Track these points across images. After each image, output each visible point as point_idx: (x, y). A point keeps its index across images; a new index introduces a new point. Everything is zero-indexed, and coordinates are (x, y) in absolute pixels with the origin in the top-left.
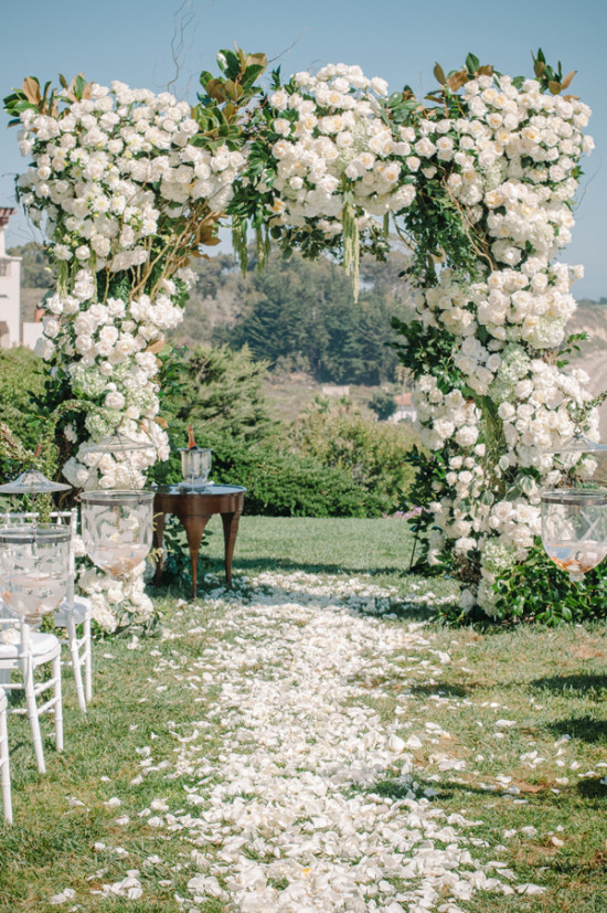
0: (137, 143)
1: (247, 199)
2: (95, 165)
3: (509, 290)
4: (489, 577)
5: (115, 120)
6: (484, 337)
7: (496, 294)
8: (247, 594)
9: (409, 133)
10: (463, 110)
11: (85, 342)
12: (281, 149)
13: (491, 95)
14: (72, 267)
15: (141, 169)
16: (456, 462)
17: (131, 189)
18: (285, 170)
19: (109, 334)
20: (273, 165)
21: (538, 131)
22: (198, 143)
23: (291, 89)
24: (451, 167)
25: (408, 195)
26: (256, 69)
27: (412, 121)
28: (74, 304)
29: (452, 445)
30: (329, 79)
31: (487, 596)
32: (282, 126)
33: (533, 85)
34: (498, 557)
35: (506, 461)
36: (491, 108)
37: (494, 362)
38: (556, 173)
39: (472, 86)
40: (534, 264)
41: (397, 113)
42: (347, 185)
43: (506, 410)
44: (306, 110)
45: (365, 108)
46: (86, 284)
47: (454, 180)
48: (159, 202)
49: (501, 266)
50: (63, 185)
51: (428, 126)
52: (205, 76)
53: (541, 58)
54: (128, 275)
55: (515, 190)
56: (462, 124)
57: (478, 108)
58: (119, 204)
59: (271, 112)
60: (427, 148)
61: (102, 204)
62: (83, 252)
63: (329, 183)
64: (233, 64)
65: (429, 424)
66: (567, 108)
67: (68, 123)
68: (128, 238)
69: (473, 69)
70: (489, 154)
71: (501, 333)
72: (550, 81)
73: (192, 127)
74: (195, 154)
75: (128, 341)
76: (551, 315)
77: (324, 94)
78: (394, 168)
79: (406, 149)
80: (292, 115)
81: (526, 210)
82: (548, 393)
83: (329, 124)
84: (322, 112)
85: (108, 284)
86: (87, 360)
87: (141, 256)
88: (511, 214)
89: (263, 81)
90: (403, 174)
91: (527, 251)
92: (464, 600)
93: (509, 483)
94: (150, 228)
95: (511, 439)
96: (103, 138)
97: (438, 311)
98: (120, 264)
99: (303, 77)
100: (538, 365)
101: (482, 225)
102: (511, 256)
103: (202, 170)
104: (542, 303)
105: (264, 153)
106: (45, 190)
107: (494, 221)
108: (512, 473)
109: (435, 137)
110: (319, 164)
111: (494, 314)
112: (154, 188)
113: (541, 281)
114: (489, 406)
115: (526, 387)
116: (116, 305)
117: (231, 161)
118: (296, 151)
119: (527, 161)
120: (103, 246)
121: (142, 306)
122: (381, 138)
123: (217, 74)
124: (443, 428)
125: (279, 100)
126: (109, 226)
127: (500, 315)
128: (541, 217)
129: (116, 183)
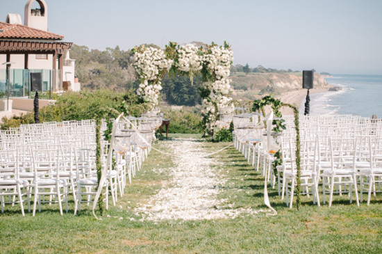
0: (155, 58)
1: (174, 68)
2: (148, 62)
3: (219, 84)
4: (215, 134)
5: (151, 54)
6: (214, 92)
7: (216, 85)
8: (171, 140)
9: (201, 57)
10: (210, 52)
11: (146, 92)
12: (179, 60)
13: (216, 50)
14: (144, 79)
15: (156, 63)
16: (211, 116)
17: (154, 66)
18: (180, 63)
19: (150, 91)
20: (178, 62)
21: (224, 56)
22: (166, 59)
23: (181, 49)
24: (209, 63)
25: (201, 67)
26: (175, 45)
27: (202, 55)
28: (144, 86)
29: (210, 112)
30: (188, 47)
31: (214, 137)
32: (180, 56)
33: (223, 48)
34: (216, 130)
35: (218, 113)
36: (216, 52)
37: (216, 96)
38: (227, 64)
39: (212, 49)
40: (222, 79)
41: (200, 54)
42: (191, 66)
43: (218, 104)
44: (184, 52)
45: (194, 52)
46: (146, 83)
47: (209, 65)
48: (159, 68)
49: (217, 80)
50: (143, 65)
51: (205, 55)
52: (166, 46)
53: (225, 42)
54: (153, 81)
55: (219, 67)
56: (211, 55)
57: (213, 52)
58: (152, 69)
59: (178, 53)
60: (205, 59)
61: (149, 69)
62: (146, 77)
63: (188, 65)
64: (171, 44)
65: (206, 108)
66: (229, 52)
67: (143, 55)
68: (154, 74)
69: (213, 45)
70: (215, 61)
71: (217, 91)
72: (226, 46)
73: (165, 56)
74: (165, 60)
75: (153, 92)
76: (226, 89)
77: (187, 50)
78: (199, 63)
79: (201, 60)
80: (182, 54)
81: (222, 71)
82: (225, 102)
83: (188, 55)
84: (187, 53)
85: (150, 82)
86: (146, 95)
87: (156, 78)
88: (219, 71)
89: (177, 47)
90: (200, 64)
91: (222, 77)
92: (211, 138)
93: (218, 118)
94: (157, 73)
95: (219, 110)
96: (149, 58)
97: (207, 86)
98: (152, 79)
99: (184, 47)
100: (224, 97)
101: (214, 72)
102: (219, 78)
103: (166, 63)
104: (224, 86)
105: (177, 60)
106: (139, 66)
107: (216, 72)
108: (219, 116)
109: (206, 58)
110: (186, 62)
111: (216, 88)
112: (158, 66)
113: (224, 82)
114: (215, 104)
115: (221, 101)
116: (151, 86)
117: (171, 62)
118: (182, 60)
119: (221, 61)
120: (149, 76)
121: (155, 86)
122: (197, 58)
123: (168, 45)
124: (208, 109)
125: (179, 51)
126: (150, 73)
127: (217, 88)
128: (224, 71)
129: (151, 65)
